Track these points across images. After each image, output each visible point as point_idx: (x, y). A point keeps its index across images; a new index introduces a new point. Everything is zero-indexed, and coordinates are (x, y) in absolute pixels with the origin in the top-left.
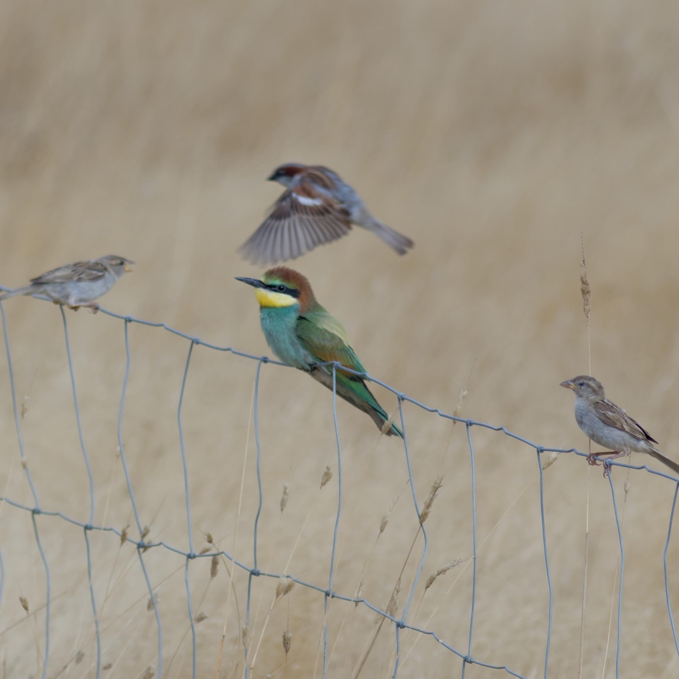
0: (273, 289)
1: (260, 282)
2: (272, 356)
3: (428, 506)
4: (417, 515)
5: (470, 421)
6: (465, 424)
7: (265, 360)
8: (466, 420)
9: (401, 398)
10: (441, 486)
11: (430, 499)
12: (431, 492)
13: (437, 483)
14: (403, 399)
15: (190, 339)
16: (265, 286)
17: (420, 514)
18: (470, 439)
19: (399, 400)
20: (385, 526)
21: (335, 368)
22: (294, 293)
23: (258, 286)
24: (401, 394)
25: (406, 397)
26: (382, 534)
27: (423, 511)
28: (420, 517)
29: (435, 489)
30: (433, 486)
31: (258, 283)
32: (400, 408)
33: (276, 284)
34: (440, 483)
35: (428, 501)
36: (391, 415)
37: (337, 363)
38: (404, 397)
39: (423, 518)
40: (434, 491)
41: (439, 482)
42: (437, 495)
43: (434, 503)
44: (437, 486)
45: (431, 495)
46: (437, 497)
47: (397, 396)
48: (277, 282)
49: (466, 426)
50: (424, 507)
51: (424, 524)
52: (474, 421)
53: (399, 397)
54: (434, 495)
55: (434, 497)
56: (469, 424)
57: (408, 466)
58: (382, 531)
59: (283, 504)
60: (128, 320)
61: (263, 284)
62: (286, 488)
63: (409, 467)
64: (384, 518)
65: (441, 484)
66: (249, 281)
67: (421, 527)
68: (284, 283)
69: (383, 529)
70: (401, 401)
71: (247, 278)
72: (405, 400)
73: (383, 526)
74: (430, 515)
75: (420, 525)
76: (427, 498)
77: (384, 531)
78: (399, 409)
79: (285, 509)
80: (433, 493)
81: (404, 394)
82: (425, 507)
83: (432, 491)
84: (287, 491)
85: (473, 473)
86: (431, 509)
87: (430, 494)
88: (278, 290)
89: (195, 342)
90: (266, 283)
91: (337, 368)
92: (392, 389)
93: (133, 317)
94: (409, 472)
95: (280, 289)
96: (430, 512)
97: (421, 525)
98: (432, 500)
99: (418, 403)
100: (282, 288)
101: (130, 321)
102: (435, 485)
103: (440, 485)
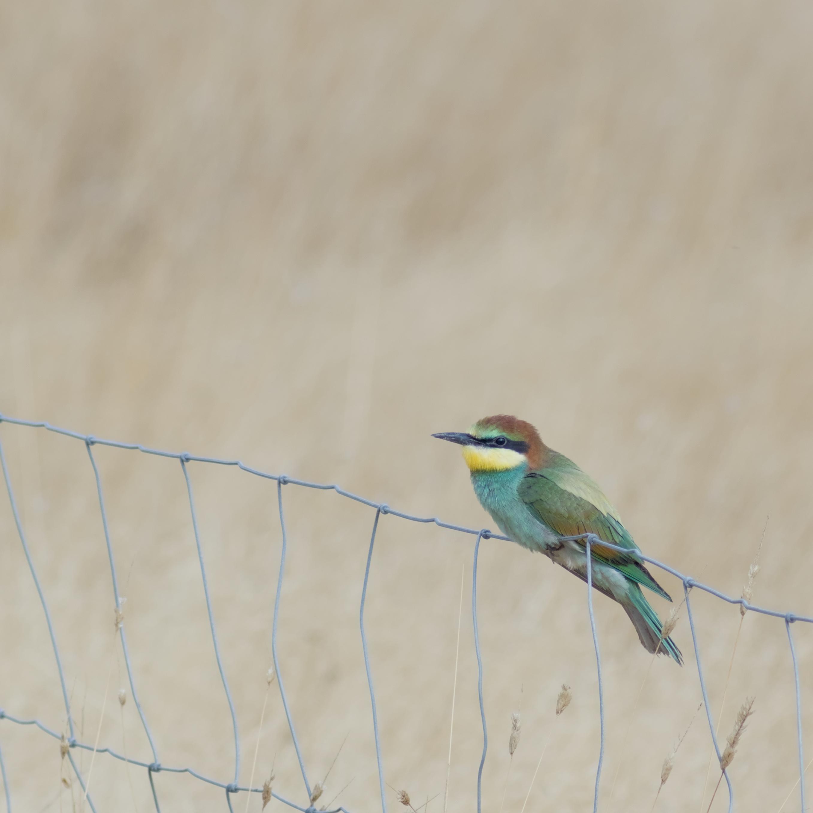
0: (489, 444)
1: (469, 436)
2: (495, 529)
3: (733, 743)
4: (717, 756)
5: (791, 615)
6: (783, 620)
7: (486, 535)
8: (784, 614)
9: (687, 585)
10: (751, 713)
11: (735, 733)
12: (736, 723)
13: (745, 709)
14: (691, 586)
15: (374, 506)
16: (477, 441)
17: (722, 755)
18: (792, 642)
19: (686, 587)
20: (668, 774)
21: (590, 543)
22: (519, 447)
23: (467, 443)
24: (688, 578)
25: (696, 583)
26: (663, 786)
27: (725, 751)
28: (721, 760)
29: (743, 718)
30: (740, 712)
31: (466, 438)
32: (687, 599)
33: (493, 437)
34: (750, 708)
35: (733, 736)
36: (674, 610)
37: (592, 535)
38: (692, 582)
39: (726, 761)
40: (740, 721)
41: (748, 707)
42: (746, 726)
43: (742, 738)
44: (745, 713)
45: (737, 727)
46: (745, 730)
47: (682, 581)
48: (494, 433)
49: (786, 623)
50: (727, 744)
51: (727, 769)
52: (796, 615)
53: (686, 582)
54: (741, 727)
55: (741, 729)
56: (789, 619)
57: (701, 684)
58: (663, 781)
59: (513, 744)
60: (282, 482)
61: (474, 438)
62: (515, 721)
63: (702, 686)
64: (666, 763)
65: (751, 711)
66: (453, 437)
67: (724, 774)
68: (504, 434)
69: (666, 779)
70: (689, 589)
71: (449, 434)
72: (694, 587)
73: (665, 774)
74: (736, 756)
75: (722, 771)
76: (731, 732)
77: (667, 782)
78: (685, 601)
79: (516, 752)
80: (740, 724)
81: (692, 579)
82: (729, 745)
83: (738, 720)
84: (518, 725)
85: (797, 692)
86: (737, 748)
87: (735, 726)
88: (496, 444)
89: (382, 511)
90: (480, 438)
91: (592, 543)
92: (674, 571)
93: (289, 478)
94: (703, 693)
95: (499, 443)
96: (736, 751)
97: (724, 772)
98: (738, 734)
99: (715, 591)
100: (501, 441)
101: (285, 482)
102: (743, 713)
103: (749, 712)
